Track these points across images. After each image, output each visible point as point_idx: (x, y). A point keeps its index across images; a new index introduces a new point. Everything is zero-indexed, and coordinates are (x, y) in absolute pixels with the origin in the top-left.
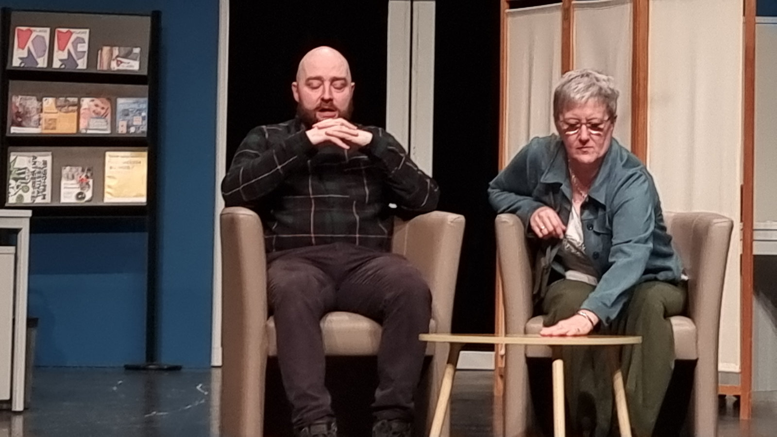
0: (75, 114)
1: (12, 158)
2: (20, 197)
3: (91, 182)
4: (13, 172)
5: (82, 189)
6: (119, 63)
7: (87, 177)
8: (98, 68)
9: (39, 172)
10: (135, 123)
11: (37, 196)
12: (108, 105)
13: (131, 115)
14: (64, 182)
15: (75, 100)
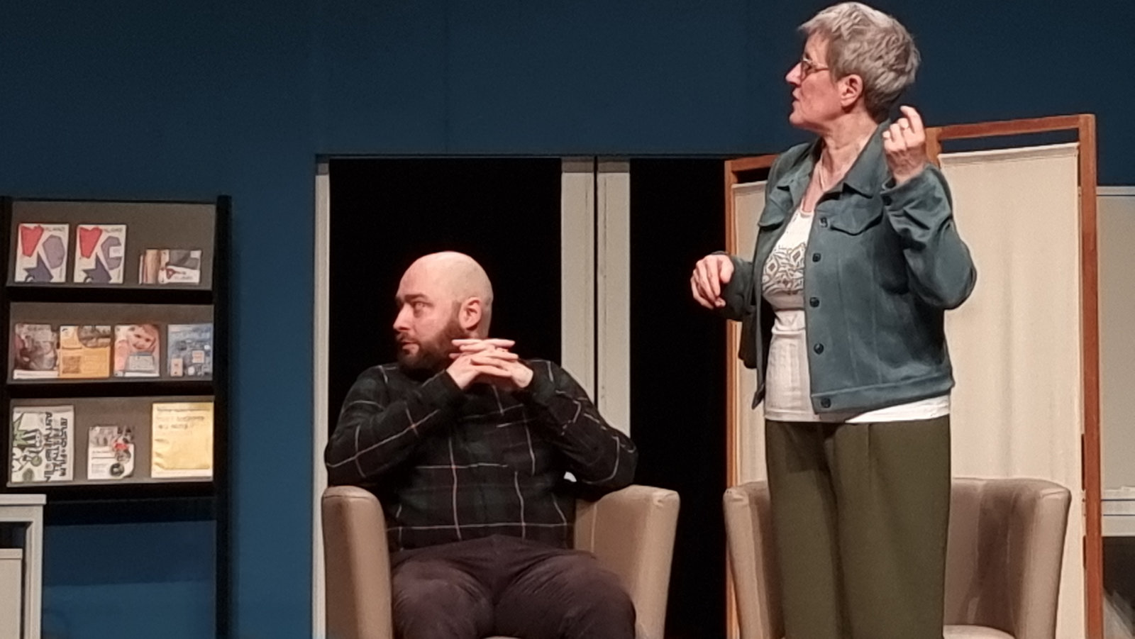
0: (108, 349)
1: (16, 416)
2: (29, 473)
3: (131, 448)
4: (17, 437)
5: (119, 457)
6: (170, 273)
7: (126, 441)
8: (140, 282)
9: (56, 436)
10: (194, 361)
11: (54, 470)
12: (154, 335)
13: (188, 349)
14: (91, 449)
15: (107, 328)
